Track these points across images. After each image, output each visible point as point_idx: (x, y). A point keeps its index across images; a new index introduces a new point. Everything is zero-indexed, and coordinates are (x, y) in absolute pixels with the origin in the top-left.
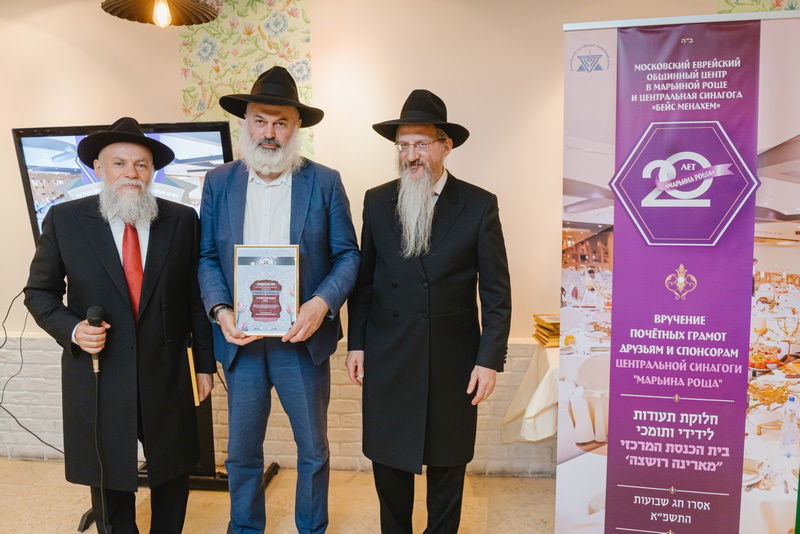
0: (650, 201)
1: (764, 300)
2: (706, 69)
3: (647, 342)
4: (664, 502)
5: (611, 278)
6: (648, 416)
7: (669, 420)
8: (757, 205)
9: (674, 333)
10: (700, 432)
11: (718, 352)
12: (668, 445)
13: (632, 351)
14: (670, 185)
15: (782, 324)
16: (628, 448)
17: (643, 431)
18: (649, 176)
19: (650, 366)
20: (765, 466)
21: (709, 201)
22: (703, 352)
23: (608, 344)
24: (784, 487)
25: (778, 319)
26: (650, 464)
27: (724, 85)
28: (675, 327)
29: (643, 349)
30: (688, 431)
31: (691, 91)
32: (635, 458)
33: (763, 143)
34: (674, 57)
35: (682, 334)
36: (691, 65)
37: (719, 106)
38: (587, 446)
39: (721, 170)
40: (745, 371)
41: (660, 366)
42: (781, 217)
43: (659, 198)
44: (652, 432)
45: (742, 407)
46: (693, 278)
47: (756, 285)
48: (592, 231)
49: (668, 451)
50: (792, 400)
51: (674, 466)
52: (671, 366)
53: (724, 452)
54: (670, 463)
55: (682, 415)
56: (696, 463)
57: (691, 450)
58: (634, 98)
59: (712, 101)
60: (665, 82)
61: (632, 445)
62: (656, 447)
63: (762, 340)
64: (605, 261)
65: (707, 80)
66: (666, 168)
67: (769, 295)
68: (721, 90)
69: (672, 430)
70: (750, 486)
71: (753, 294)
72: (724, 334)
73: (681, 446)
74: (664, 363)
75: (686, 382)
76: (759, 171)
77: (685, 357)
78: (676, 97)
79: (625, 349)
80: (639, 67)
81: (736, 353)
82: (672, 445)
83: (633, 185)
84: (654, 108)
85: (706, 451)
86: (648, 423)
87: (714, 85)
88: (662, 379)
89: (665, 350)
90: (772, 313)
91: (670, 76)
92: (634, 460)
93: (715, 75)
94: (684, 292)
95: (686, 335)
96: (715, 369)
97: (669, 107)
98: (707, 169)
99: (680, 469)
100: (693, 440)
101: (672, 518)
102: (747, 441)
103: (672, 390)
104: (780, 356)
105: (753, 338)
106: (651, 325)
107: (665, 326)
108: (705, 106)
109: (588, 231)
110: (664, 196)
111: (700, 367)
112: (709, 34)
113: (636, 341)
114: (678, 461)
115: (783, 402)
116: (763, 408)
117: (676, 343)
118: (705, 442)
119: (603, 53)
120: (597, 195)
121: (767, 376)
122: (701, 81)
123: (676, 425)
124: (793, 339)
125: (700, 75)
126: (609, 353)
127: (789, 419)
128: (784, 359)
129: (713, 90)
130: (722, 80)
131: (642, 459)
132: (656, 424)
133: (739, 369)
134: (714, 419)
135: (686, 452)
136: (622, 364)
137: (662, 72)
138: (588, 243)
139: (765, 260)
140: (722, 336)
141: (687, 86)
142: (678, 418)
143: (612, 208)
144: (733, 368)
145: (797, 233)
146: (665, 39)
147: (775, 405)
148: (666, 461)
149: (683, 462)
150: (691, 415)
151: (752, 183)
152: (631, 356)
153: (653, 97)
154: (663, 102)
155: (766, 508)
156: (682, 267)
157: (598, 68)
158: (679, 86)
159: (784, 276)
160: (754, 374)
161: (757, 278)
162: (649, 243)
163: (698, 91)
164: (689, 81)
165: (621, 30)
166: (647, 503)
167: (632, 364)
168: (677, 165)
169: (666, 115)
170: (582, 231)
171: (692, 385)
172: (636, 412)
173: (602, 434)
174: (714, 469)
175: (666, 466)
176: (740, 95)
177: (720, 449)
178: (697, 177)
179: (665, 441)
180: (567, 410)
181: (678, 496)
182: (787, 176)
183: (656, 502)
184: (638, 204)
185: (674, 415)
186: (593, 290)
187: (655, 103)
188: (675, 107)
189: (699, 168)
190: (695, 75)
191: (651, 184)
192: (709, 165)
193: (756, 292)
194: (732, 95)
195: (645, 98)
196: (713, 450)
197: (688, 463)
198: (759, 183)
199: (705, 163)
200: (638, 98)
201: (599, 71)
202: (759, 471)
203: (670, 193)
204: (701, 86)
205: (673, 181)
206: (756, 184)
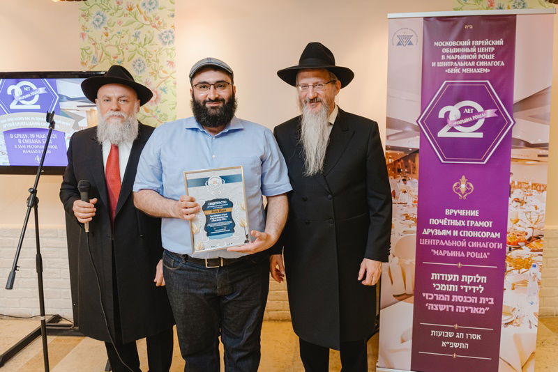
0: (444, 133)
1: (517, 200)
2: (481, 46)
3: (441, 227)
4: (451, 335)
5: (417, 185)
6: (441, 277)
7: (454, 280)
8: (513, 136)
9: (458, 221)
10: (474, 287)
11: (487, 234)
12: (454, 296)
13: (430, 233)
14: (457, 123)
15: (528, 216)
16: (427, 298)
17: (437, 287)
18: (443, 117)
19: (442, 243)
20: (517, 310)
21: (482, 133)
22: (477, 234)
23: (415, 228)
24: (528, 324)
25: (526, 213)
26: (441, 309)
27: (492, 57)
28: (459, 217)
29: (438, 232)
30: (466, 287)
31: (471, 61)
32: (432, 305)
33: (518, 96)
34: (460, 37)
35: (463, 222)
36: (471, 43)
37: (489, 71)
38: (401, 297)
39: (490, 113)
40: (504, 247)
41: (449, 244)
42: (528, 145)
43: (450, 131)
44: (444, 288)
45: (502, 271)
46: (471, 185)
47: (512, 190)
48: (405, 153)
49: (453, 300)
50: (535, 266)
51: (457, 311)
52: (456, 243)
53: (490, 301)
54: (455, 308)
55: (463, 276)
56: (471, 308)
57: (468, 299)
58: (434, 64)
59: (485, 67)
60: (454, 54)
61: (430, 296)
62: (446, 298)
63: (516, 227)
64: (414, 173)
65: (482, 53)
66: (454, 111)
67: (520, 197)
68: (490, 60)
69: (456, 286)
70: (507, 324)
71: (510, 196)
72: (491, 222)
73: (462, 297)
74: (451, 242)
75: (465, 254)
76: (515, 114)
77: (465, 237)
78: (461, 64)
79: (426, 232)
80: (437, 44)
81: (498, 235)
82: (456, 296)
83: (432, 122)
84: (446, 71)
85: (479, 300)
86: (441, 282)
87: (486, 57)
88: (450, 252)
89: (452, 233)
90: (522, 208)
91: (458, 50)
92: (431, 307)
93: (486, 50)
94: (465, 194)
95: (466, 223)
96: (485, 245)
97: (457, 71)
98: (481, 113)
99: (461, 313)
100: (470, 293)
101: (456, 345)
102: (505, 293)
103: (456, 260)
104: (527, 237)
105: (510, 225)
106: (443, 216)
107: (452, 217)
108: (480, 71)
109: (402, 152)
110: (453, 130)
111: (475, 244)
112: (482, 23)
113: (433, 227)
114: (460, 307)
115: (528, 268)
116: (515, 272)
117: (459, 228)
118: (478, 294)
119: (414, 34)
120: (409, 129)
121: (518, 251)
122: (478, 54)
123: (459, 283)
124: (535, 226)
125: (477, 50)
126: (415, 234)
127: (532, 279)
128: (530, 239)
129: (485, 60)
130: (492, 53)
131: (436, 306)
132: (446, 282)
133: (500, 246)
134: (484, 279)
135: (465, 301)
136: (424, 242)
137: (452, 47)
138: (402, 161)
139: (517, 174)
140: (489, 224)
141: (469, 57)
142: (461, 278)
143: (419, 137)
144: (497, 245)
145: (539, 156)
146: (454, 25)
147: (523, 270)
148: (453, 307)
149: (463, 307)
150: (469, 277)
151: (510, 123)
152: (430, 236)
153: (446, 64)
154: (453, 67)
155: (517, 338)
156: (463, 177)
157: (410, 44)
158: (463, 57)
159: (530, 184)
160: (510, 249)
161: (512, 186)
162: (443, 162)
163: (476, 61)
164: (469, 54)
165: (426, 19)
166: (440, 335)
167: (430, 242)
168: (462, 110)
169: (454, 76)
170: (398, 153)
171: (470, 256)
172: (433, 274)
173: (410, 288)
174: (483, 313)
175: (453, 310)
176: (503, 64)
177: (487, 299)
178: (474, 117)
179: (451, 293)
180: (387, 273)
181: (460, 330)
182: (533, 118)
183: (446, 334)
184: (435, 135)
185: (458, 276)
186: (405, 192)
187: (447, 68)
188: (461, 71)
189: (475, 112)
190: (474, 50)
191: (444, 122)
192: (482, 110)
193: (512, 195)
194: (497, 63)
195: (441, 64)
196: (483, 300)
197: (467, 308)
198: (515, 123)
199: (479, 108)
200: (436, 64)
201: (411, 46)
202: (513, 313)
203: (457, 128)
204: (477, 57)
205: (459, 120)
206: (513, 123)
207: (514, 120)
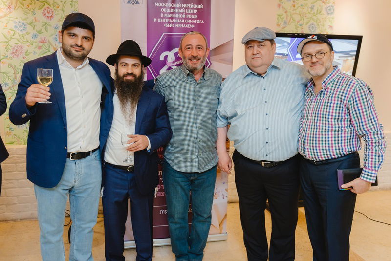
0: (164, 71)
2: (188, 8)
14: (172, 64)
18: (163, 59)
24: (222, 196)
27: (196, 16)
31: (182, 18)
33: (212, 45)
34: (174, 1)
36: (181, 6)
37: (194, 26)
43: (167, 70)
58: (155, 20)
59: (191, 24)
60: (170, 13)
65: (189, 14)
66: (171, 56)
68: (195, 19)
76: (211, 59)
78: (175, 21)
80: (157, 4)
84: (164, 25)
87: (192, 16)
91: (172, 10)
93: (192, 11)
97: (172, 26)
108: (188, 26)
110: (170, 69)
122: (186, 14)
125: (185, 11)
129: (191, 19)
130: (195, 14)
137: (168, 8)
141: (180, 16)
153: (164, 20)
154: (169, 23)
155: (216, 206)
157: (137, 3)
158: (176, 16)
163: (185, 19)
164: (180, 13)
168: (176, 54)
169: (170, 30)
176: (203, 22)
182: (222, 60)
184: (158, 73)
187: (165, 23)
188: (174, 26)
190: (183, 11)
191: (164, 63)
194: (199, 21)
195: (160, 20)
198: (211, 64)
200: (157, 20)
204: (186, 16)
205: (174, 62)
206: (210, 64)
207: (210, 62)
